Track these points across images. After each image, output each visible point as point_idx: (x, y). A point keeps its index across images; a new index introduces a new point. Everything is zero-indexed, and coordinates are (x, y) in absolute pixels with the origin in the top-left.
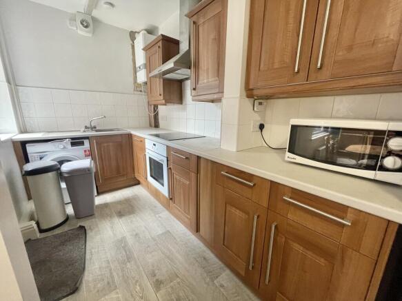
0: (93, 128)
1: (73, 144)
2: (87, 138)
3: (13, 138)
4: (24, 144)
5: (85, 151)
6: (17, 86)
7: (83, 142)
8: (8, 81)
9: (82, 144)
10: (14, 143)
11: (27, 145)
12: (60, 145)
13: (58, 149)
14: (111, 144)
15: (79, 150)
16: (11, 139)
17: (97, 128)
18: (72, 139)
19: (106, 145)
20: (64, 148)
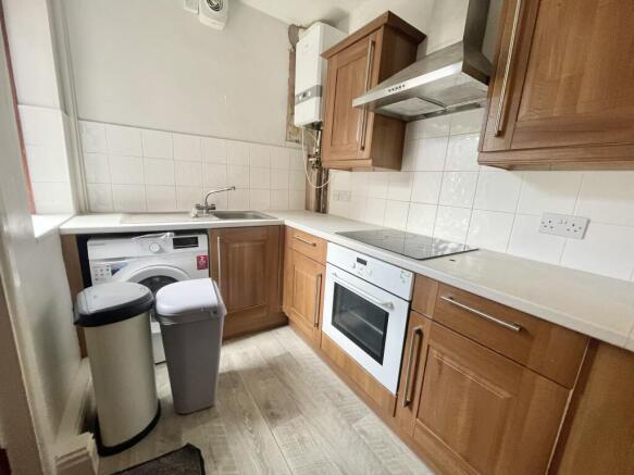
0: (210, 209)
1: (178, 243)
2: (203, 231)
3: (63, 227)
4: (83, 240)
5: (199, 258)
6: (79, 119)
7: (196, 238)
8: (65, 110)
9: (195, 242)
10: (64, 238)
11: (89, 243)
12: (152, 245)
13: (148, 253)
14: (246, 244)
15: (188, 256)
16: (59, 230)
17: (217, 210)
18: (177, 232)
19: (237, 245)
20: (161, 251)
